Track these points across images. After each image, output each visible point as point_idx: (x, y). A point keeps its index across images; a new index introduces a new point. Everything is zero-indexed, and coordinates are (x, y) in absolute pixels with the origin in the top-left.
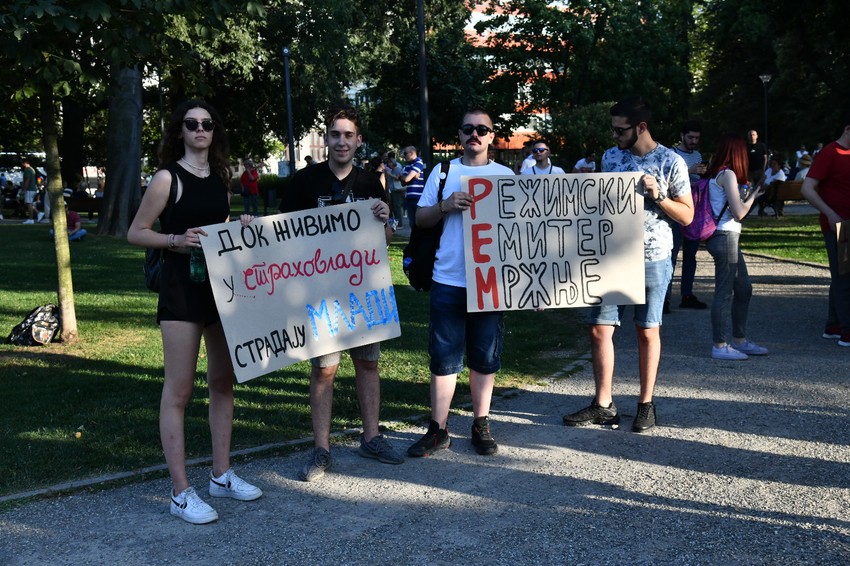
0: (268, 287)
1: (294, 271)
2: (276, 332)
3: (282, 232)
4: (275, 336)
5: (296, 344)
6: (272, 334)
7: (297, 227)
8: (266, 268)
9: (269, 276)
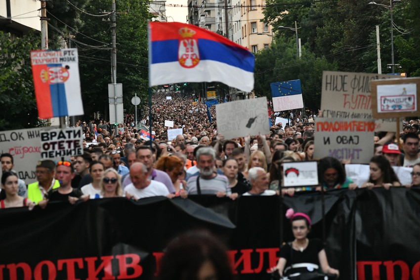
0: (21, 155)
1: (34, 150)
2: (22, 172)
3: (31, 135)
4: (21, 174)
5: (31, 177)
6: (19, 173)
7: (37, 133)
8: (21, 149)
9: (22, 151)
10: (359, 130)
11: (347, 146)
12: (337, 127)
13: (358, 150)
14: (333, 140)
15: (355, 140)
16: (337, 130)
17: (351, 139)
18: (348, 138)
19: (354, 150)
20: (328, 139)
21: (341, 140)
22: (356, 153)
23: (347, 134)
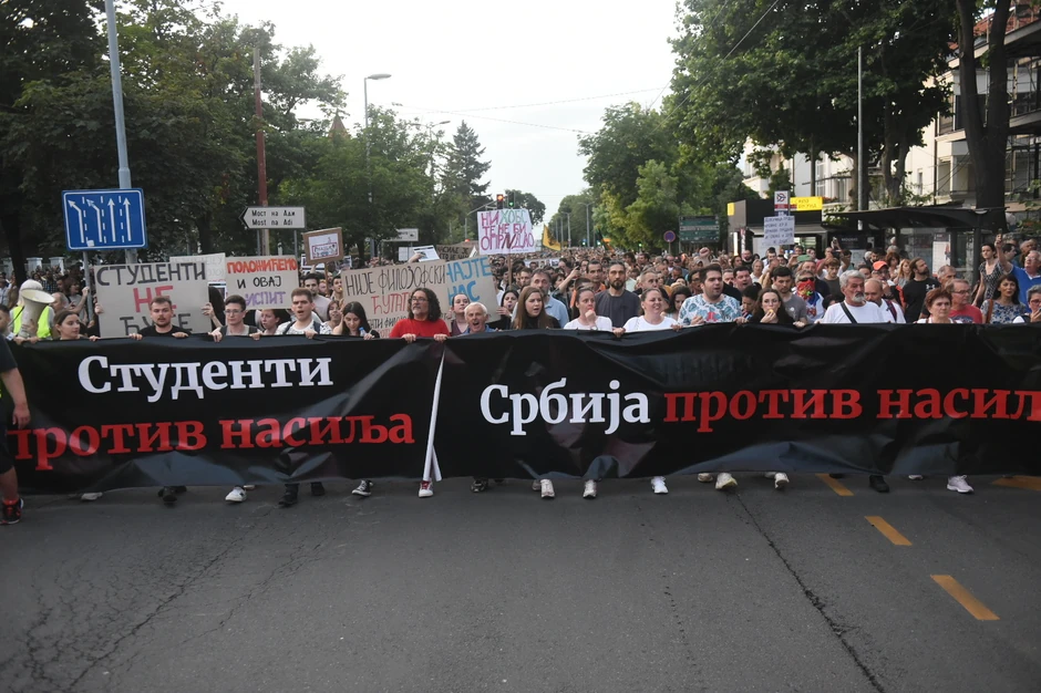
10: (279, 269)
11: (267, 289)
12: (253, 267)
13: (281, 293)
14: (249, 283)
15: (277, 281)
16: (253, 271)
17: (271, 280)
18: (268, 280)
19: (276, 293)
20: (243, 282)
21: (259, 282)
22: (278, 296)
23: (267, 274)
